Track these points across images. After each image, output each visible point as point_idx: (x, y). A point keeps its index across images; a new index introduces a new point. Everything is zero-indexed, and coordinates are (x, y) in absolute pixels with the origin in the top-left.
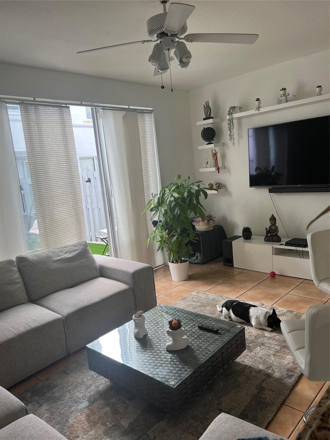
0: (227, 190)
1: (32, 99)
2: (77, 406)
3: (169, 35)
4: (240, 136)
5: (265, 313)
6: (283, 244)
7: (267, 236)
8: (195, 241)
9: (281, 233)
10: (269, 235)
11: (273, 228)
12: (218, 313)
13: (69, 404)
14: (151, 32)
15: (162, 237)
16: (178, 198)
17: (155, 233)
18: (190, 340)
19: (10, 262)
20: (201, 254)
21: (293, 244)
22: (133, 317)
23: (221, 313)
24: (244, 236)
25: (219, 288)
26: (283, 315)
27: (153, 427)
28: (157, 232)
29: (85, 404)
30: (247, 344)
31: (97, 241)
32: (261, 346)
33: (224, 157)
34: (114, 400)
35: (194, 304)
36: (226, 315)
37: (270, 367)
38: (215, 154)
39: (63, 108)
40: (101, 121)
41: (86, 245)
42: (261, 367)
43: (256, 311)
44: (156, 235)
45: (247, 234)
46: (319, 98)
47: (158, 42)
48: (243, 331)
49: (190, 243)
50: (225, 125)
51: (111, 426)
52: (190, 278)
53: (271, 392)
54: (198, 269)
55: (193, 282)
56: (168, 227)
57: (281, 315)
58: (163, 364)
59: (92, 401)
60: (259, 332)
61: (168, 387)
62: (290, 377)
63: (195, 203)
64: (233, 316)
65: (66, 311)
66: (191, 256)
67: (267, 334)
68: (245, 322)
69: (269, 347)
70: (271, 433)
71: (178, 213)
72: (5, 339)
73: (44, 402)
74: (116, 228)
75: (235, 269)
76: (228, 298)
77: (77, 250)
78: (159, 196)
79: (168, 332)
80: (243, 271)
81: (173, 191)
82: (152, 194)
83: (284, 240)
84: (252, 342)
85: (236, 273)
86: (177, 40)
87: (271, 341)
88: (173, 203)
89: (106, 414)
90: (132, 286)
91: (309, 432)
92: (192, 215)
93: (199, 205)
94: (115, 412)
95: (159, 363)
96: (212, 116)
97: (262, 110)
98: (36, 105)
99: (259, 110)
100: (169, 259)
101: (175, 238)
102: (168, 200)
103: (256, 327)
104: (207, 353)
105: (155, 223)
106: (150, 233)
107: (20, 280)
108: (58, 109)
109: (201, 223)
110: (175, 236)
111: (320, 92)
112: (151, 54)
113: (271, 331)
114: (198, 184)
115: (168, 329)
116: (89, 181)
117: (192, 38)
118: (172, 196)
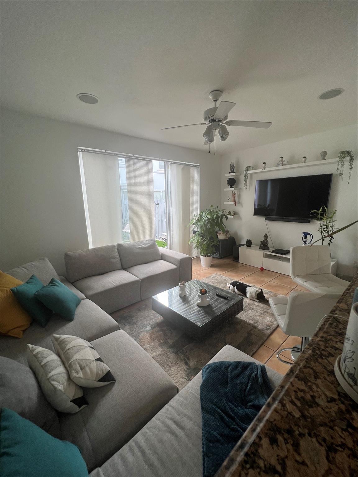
0: (239, 216)
1: (132, 155)
2: (145, 328)
3: (217, 121)
4: (251, 184)
5: (256, 291)
6: (270, 252)
7: (261, 246)
8: (217, 245)
9: (269, 245)
10: (262, 245)
11: (266, 241)
12: (227, 287)
13: (140, 327)
14: (206, 119)
15: (198, 240)
16: (210, 219)
17: (194, 238)
18: (211, 301)
19: (114, 246)
20: (220, 253)
21: (276, 252)
22: (179, 284)
23: (229, 288)
24: (247, 244)
25: (229, 273)
26: (267, 293)
27: (186, 346)
28: (195, 237)
29: (149, 328)
30: (244, 308)
31: (159, 239)
32: (252, 310)
33: (239, 196)
34: (165, 328)
35: (214, 281)
36: (232, 289)
37: (256, 322)
38: (234, 194)
39: (148, 161)
40: (169, 170)
41: (155, 241)
42: (251, 322)
43: (251, 289)
44: (195, 239)
45: (249, 244)
46: (304, 164)
47: (210, 125)
48: (242, 300)
49: (214, 246)
50: (242, 178)
51: (162, 342)
52: (212, 266)
53: (255, 336)
54: (217, 261)
55: (213, 269)
56: (202, 235)
57: (265, 293)
58: (194, 312)
59: (153, 328)
60: (251, 302)
61: (197, 326)
62: (268, 329)
63: (220, 222)
64: (236, 290)
65: (142, 277)
66: (214, 253)
67: (256, 303)
68: (243, 295)
69: (256, 311)
70: (256, 360)
71: (209, 228)
72: (109, 288)
73: (127, 324)
74: (172, 233)
75: (239, 264)
76: (234, 280)
77: (150, 243)
78: (198, 216)
79: (199, 295)
80: (244, 265)
81: (207, 214)
82: (195, 215)
83: (271, 250)
84: (247, 307)
85: (239, 266)
86: (221, 124)
87: (258, 308)
88: (207, 221)
89: (160, 335)
90: (179, 267)
91: (299, 368)
92: (217, 229)
93: (222, 224)
94: (165, 335)
95: (192, 312)
96: (234, 171)
97: (266, 170)
98: (134, 158)
99: (264, 170)
100: (201, 254)
101: (206, 242)
102: (204, 219)
103: (250, 298)
104: (220, 310)
105: (194, 232)
106: (191, 238)
107: (118, 257)
108: (146, 162)
109: (222, 235)
110: (205, 240)
111: (305, 160)
112: (205, 132)
113: (258, 302)
114: (223, 211)
115: (199, 294)
116: (158, 204)
117: (230, 123)
118: (207, 217)
